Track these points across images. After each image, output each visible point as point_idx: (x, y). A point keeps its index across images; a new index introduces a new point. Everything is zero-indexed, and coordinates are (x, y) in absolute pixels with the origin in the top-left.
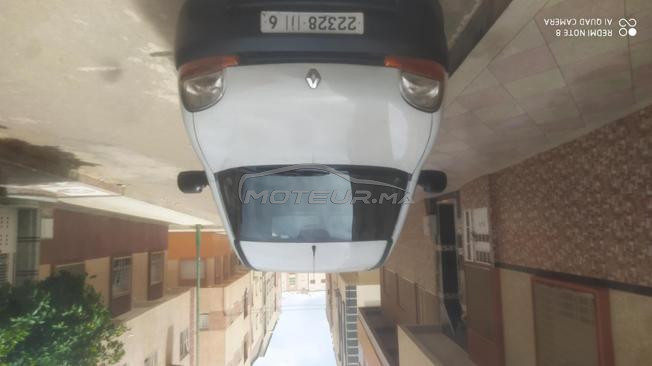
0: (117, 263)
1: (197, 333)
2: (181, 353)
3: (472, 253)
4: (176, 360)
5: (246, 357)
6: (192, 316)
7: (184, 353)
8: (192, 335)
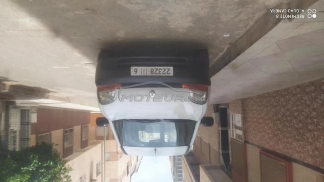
0: (66, 132)
1: (104, 163)
2: (97, 173)
3: (234, 134)
4: (94, 178)
5: (128, 173)
6: (102, 155)
7: (98, 173)
8: (102, 164)
